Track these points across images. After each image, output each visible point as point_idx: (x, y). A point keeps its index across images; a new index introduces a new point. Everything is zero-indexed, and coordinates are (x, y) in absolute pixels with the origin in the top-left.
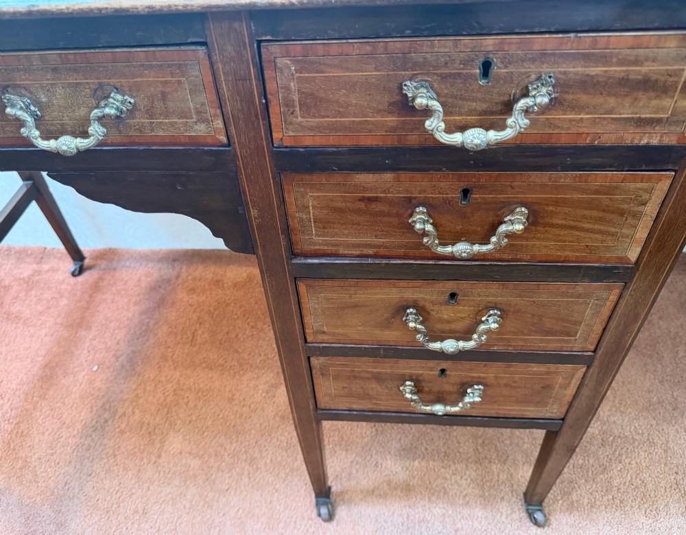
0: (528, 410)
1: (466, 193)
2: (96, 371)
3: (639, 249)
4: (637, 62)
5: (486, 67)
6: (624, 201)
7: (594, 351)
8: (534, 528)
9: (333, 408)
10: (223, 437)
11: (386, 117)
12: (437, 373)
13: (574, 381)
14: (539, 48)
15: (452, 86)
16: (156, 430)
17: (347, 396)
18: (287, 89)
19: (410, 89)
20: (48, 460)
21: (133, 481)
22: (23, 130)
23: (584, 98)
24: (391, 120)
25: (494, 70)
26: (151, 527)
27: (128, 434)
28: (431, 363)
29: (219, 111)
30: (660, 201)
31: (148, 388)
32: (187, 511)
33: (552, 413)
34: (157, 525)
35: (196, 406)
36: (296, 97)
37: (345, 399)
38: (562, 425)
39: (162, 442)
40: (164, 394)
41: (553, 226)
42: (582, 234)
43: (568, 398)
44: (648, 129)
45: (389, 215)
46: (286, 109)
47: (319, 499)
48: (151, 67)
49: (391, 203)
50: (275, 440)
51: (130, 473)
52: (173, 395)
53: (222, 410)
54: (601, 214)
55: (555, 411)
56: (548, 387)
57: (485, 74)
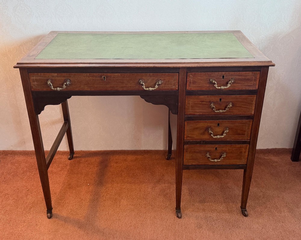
0: (237, 162)
1: (220, 99)
3: (254, 112)
4: (246, 76)
5: (223, 77)
6: (249, 101)
7: (250, 140)
8: (245, 217)
12: (215, 149)
13: (247, 150)
14: (231, 74)
15: (218, 80)
17: (192, 159)
18: (191, 80)
19: (211, 80)
22: (142, 86)
23: (239, 82)
24: (208, 85)
25: (225, 77)
28: (213, 146)
29: (178, 84)
30: (255, 101)
37: (191, 161)
38: (246, 167)
41: (237, 106)
42: (242, 108)
43: (246, 157)
44: (250, 87)
46: (190, 83)
48: (168, 76)
49: (206, 102)
54: (245, 104)
55: (244, 162)
56: (241, 152)
57: (223, 78)
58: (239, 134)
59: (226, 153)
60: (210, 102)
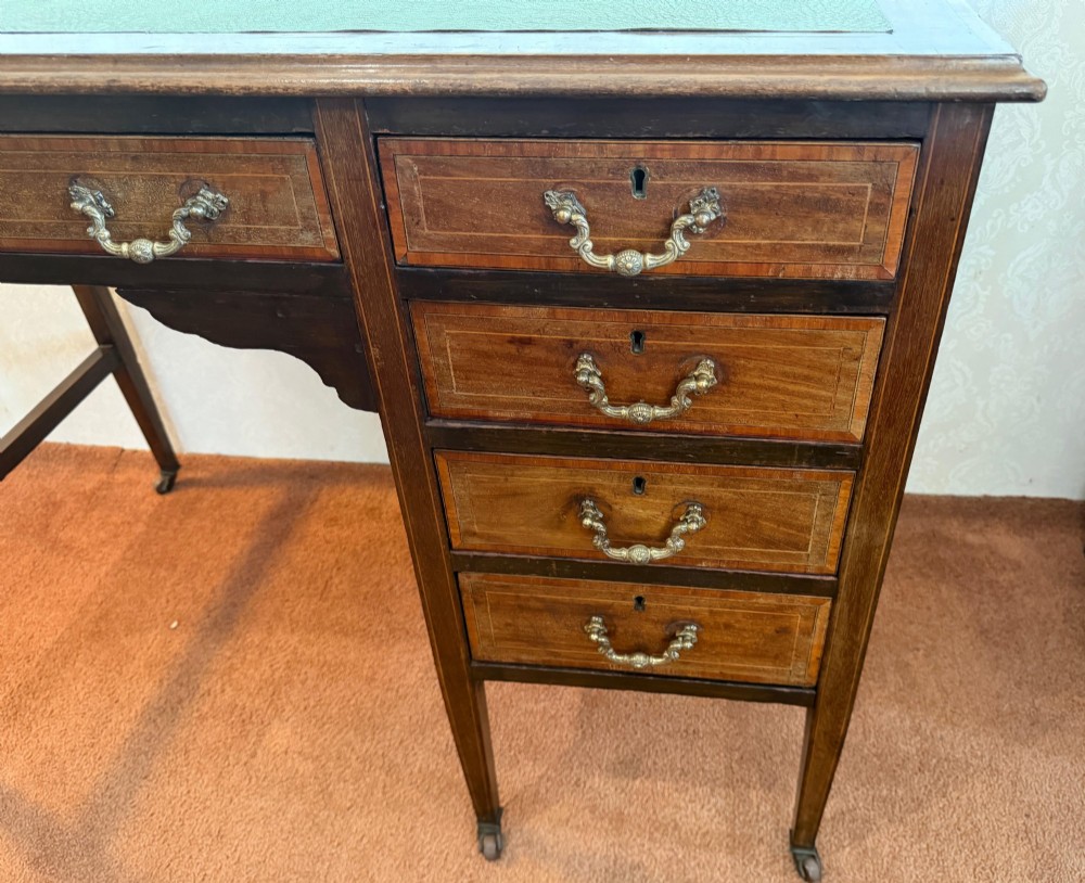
0: (764, 670)
1: (637, 337)
2: (175, 628)
3: (863, 423)
4: (810, 177)
5: (640, 176)
6: (829, 354)
7: (837, 575)
9: (494, 660)
10: (352, 733)
11: (530, 233)
12: (632, 603)
13: (818, 622)
14: (696, 156)
15: (602, 199)
16: (254, 718)
17: (511, 640)
18: (410, 193)
19: (553, 200)
20: (86, 754)
21: (210, 789)
22: (90, 230)
23: (757, 220)
24: (536, 237)
25: (648, 181)
26: (228, 857)
27: (211, 720)
28: (622, 587)
29: (329, 217)
30: (875, 355)
31: (249, 657)
32: (284, 836)
33: (799, 676)
34: (237, 855)
35: (316, 686)
36: (421, 204)
37: (509, 645)
38: (817, 697)
39: (260, 735)
40: (272, 666)
41: (749, 386)
42: (787, 399)
43: (816, 653)
44: (840, 259)
45: (546, 363)
46: (410, 218)
47: (483, 825)
48: (249, 160)
49: (549, 347)
50: (429, 741)
51: (206, 777)
52: (285, 670)
53: (354, 695)
55: (802, 673)
56: (784, 631)
57: (639, 186)
58: (770, 543)
59: (700, 624)
60: (573, 349)
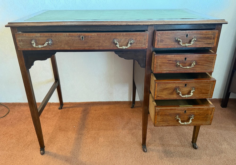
0: (203, 123)
1: (185, 59)
4: (207, 35)
5: (187, 35)
12: (184, 112)
13: (213, 112)
14: (194, 33)
15: (182, 38)
22: (117, 45)
23: (200, 40)
24: (173, 43)
33: (208, 123)
41: (199, 65)
44: (209, 45)
45: (172, 63)
46: (158, 42)
54: (207, 62)
55: (209, 122)
60: (176, 61)
